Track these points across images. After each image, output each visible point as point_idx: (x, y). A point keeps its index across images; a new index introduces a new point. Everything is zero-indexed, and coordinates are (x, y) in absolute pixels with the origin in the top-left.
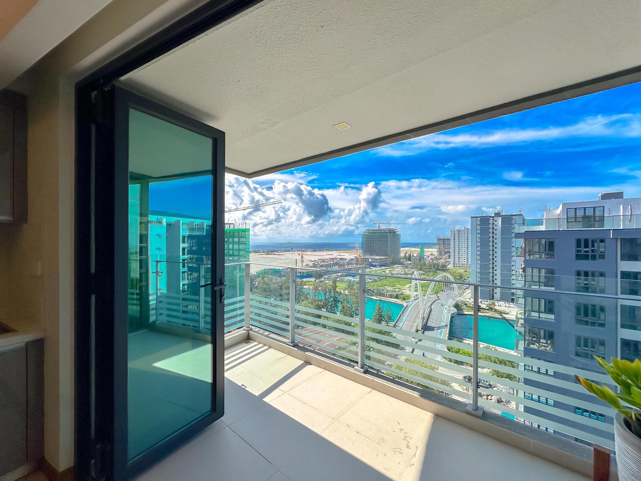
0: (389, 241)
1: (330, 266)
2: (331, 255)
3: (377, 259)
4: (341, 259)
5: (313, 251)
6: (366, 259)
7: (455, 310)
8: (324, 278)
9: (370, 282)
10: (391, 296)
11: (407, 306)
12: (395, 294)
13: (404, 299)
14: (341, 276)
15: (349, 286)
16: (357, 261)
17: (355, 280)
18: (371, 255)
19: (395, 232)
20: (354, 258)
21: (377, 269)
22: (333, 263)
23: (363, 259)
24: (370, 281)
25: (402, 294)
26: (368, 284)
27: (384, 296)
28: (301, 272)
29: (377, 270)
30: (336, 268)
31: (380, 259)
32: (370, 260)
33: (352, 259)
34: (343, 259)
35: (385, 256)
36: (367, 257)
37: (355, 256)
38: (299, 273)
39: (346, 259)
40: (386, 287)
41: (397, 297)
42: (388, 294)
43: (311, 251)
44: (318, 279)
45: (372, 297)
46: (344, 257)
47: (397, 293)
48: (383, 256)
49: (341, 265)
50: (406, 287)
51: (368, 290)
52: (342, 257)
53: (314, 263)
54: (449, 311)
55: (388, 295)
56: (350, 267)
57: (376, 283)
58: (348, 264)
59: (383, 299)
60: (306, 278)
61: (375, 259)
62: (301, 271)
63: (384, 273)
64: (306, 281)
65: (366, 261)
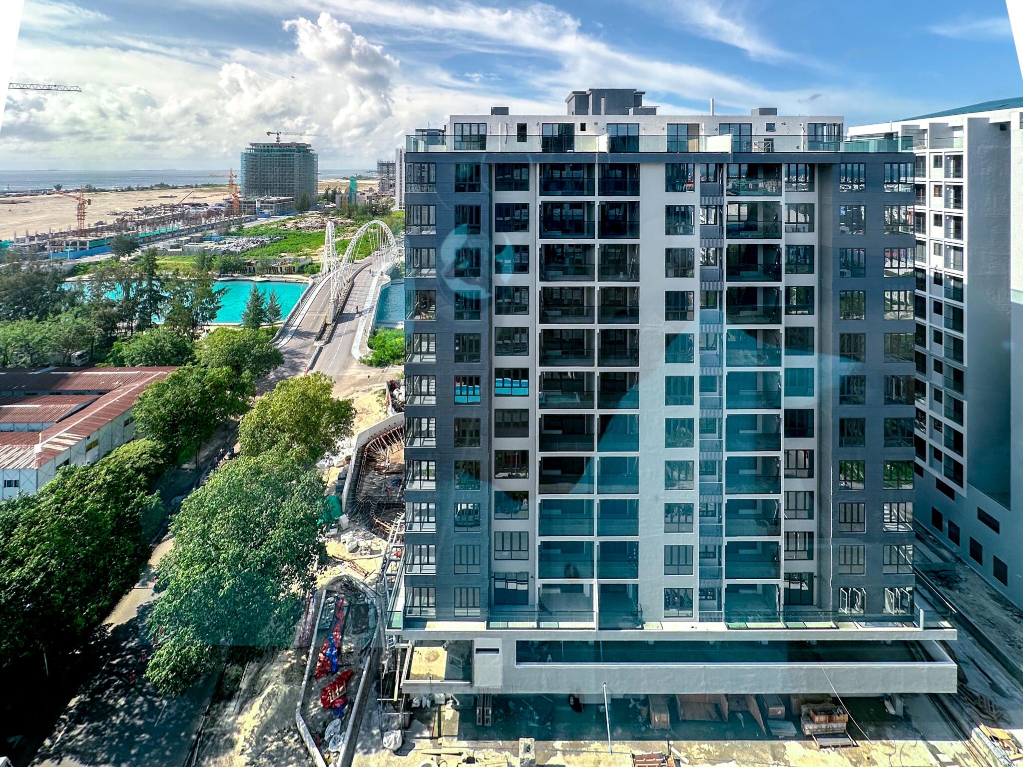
0: (296, 168)
1: (163, 221)
2: (171, 197)
3: (272, 202)
4: (194, 205)
5: (122, 191)
6: (249, 202)
7: (387, 279)
8: (143, 251)
9: (252, 248)
10: (290, 271)
11: (314, 284)
12: (296, 265)
13: (313, 272)
14: (187, 242)
15: (203, 262)
16: (231, 207)
17: (220, 246)
18: (261, 196)
19: (308, 151)
20: (223, 202)
21: (271, 220)
22: (173, 216)
23: (245, 202)
24: (253, 246)
25: (311, 264)
26: (248, 253)
27: (276, 272)
28: (74, 243)
29: (272, 224)
30: (179, 225)
31: (280, 201)
32: (258, 205)
33: (220, 205)
34: (198, 204)
35: (289, 195)
36: (252, 199)
37: (228, 196)
38: (67, 245)
39: (206, 205)
40: (282, 254)
41: (301, 271)
42: (283, 267)
43: (116, 191)
44: (123, 256)
45: (253, 278)
46: (201, 201)
47: (301, 264)
48: (285, 195)
49: (192, 219)
50: (320, 249)
51: (245, 264)
52: (196, 201)
53: (120, 217)
54: (380, 281)
55: (283, 269)
56: (213, 222)
57: (264, 249)
58: (209, 214)
59: (274, 277)
60: (92, 255)
61: (268, 202)
62: (76, 239)
63: (282, 228)
64: (90, 264)
65: (249, 207)
